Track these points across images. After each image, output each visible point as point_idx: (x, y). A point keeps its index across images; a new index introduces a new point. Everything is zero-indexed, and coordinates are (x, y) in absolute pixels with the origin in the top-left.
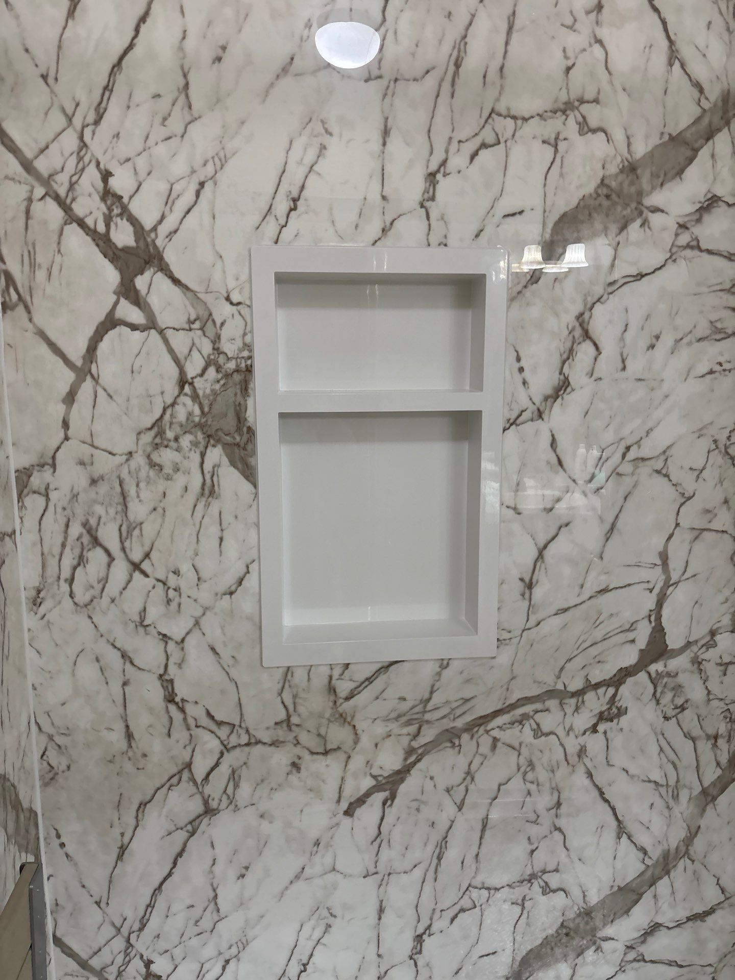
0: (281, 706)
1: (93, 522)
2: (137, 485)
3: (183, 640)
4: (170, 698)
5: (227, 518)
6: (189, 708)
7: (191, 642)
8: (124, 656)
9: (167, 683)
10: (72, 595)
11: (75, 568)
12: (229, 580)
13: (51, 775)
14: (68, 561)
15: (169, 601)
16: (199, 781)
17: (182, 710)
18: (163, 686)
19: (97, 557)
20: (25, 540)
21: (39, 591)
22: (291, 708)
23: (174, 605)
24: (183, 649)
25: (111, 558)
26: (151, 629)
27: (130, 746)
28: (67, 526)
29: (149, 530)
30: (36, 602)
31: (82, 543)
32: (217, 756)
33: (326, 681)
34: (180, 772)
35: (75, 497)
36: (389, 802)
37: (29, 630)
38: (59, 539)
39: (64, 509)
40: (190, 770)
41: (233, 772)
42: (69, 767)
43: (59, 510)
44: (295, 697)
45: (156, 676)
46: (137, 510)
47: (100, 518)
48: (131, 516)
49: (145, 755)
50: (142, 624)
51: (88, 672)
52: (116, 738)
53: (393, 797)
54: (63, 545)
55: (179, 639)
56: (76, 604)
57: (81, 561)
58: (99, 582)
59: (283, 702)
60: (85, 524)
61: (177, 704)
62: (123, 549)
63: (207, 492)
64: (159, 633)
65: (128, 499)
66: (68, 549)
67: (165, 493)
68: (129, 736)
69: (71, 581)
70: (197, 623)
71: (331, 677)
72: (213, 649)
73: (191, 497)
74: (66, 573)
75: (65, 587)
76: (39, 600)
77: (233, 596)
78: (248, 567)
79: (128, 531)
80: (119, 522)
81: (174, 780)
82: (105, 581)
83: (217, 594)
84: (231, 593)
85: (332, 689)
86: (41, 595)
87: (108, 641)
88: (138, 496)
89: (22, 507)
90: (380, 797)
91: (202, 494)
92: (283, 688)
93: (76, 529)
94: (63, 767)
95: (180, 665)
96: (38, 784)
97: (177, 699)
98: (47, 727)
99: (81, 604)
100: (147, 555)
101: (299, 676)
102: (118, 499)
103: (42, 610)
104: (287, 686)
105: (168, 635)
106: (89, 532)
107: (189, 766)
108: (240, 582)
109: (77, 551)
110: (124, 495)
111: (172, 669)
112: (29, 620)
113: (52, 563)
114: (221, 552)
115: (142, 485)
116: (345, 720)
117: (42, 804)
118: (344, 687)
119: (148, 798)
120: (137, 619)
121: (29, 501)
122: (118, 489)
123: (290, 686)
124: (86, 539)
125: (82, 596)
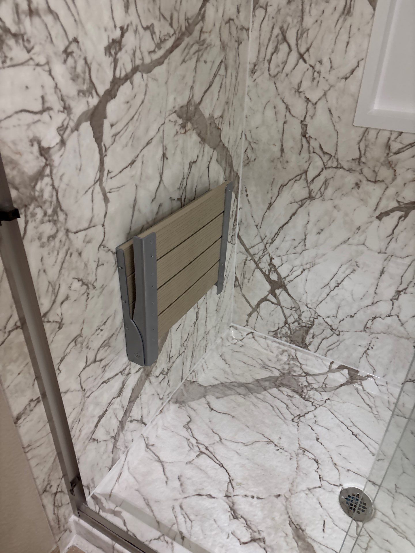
0: (358, 150)
1: (285, 27)
2: (311, 5)
3: (316, 103)
4: (304, 135)
5: (354, 30)
6: (312, 142)
7: (320, 105)
8: (287, 108)
9: (304, 126)
10: (269, 70)
11: (272, 54)
12: (346, 70)
13: (247, 162)
14: (270, 50)
15: (314, 79)
16: (309, 181)
17: (308, 142)
18: (302, 127)
19: (284, 48)
20: (253, 35)
21: (255, 66)
22: (363, 152)
23: (316, 81)
24: (315, 108)
25: (290, 50)
26: (302, 94)
27: (282, 156)
28: (273, 28)
29: (311, 34)
30: (253, 72)
31: (278, 39)
32: (320, 170)
33: (386, 140)
34: (301, 174)
35: (279, 10)
36: (403, 218)
37: (248, 86)
38: (268, 36)
39: (273, 18)
40: (306, 175)
41: (326, 181)
42: (255, 160)
43: (271, 18)
44: (366, 146)
45: (300, 121)
46: (308, 21)
47: (289, 24)
48: (304, 24)
49: (287, 162)
50: (298, 91)
51: (270, 113)
52: (276, 149)
53: (406, 216)
54: (269, 40)
55: (314, 102)
56: (270, 75)
57: (276, 50)
58: (282, 63)
59: (359, 148)
60: (281, 28)
61: (306, 138)
62: (297, 45)
63: (346, 12)
64: (306, 97)
65: (305, 14)
66: (271, 42)
67: (323, 11)
68: (282, 150)
69: (270, 61)
70: (325, 94)
71: (389, 139)
72: (330, 111)
73: (337, 15)
74: (268, 57)
75: (266, 64)
76: (254, 71)
77: (347, 80)
78: (358, 63)
79: (301, 34)
80: (297, 28)
81: (298, 178)
82: (285, 63)
83: (338, 78)
84: (346, 78)
85: (388, 146)
86: (256, 68)
87: (281, 98)
88: (310, 12)
89: (254, 16)
90: (398, 214)
91: (343, 13)
92: (361, 140)
93: (277, 31)
94: (253, 159)
95: (312, 117)
96: (242, 164)
97: (307, 136)
98: (249, 138)
99: (272, 75)
100: (308, 50)
101: (372, 134)
102: (300, 14)
103: (255, 76)
104: (364, 138)
105: (310, 99)
106: (282, 33)
107: (306, 172)
108: (352, 72)
109: (275, 44)
110: (303, 12)
111: (308, 118)
112: (249, 81)
113: (263, 49)
114: (346, 52)
115: (313, 5)
116: (391, 165)
117: (242, 175)
118: (395, 146)
119: (285, 183)
120: (296, 87)
121: (257, 12)
122: (300, 7)
123: (365, 140)
124: (280, 37)
125: (273, 72)
